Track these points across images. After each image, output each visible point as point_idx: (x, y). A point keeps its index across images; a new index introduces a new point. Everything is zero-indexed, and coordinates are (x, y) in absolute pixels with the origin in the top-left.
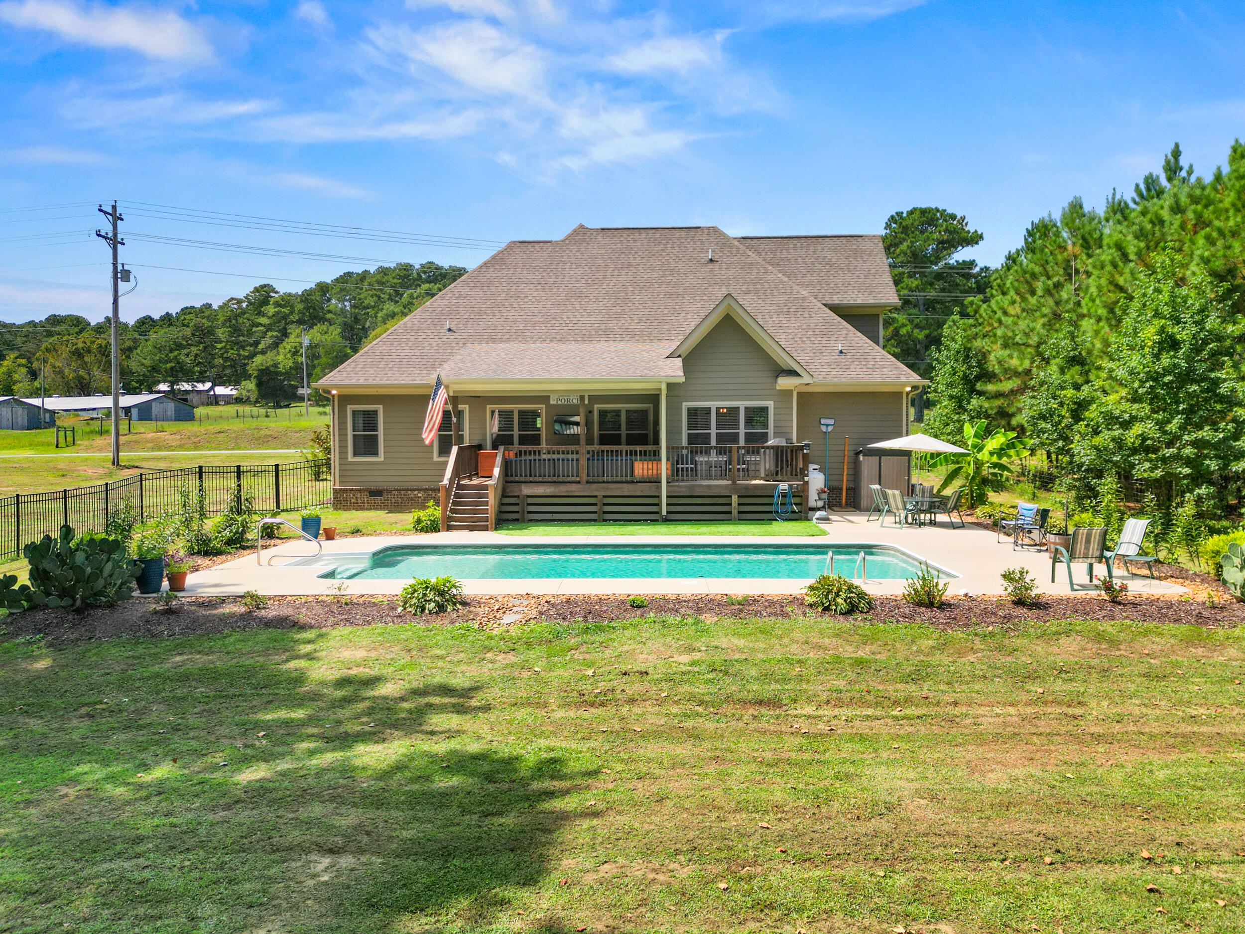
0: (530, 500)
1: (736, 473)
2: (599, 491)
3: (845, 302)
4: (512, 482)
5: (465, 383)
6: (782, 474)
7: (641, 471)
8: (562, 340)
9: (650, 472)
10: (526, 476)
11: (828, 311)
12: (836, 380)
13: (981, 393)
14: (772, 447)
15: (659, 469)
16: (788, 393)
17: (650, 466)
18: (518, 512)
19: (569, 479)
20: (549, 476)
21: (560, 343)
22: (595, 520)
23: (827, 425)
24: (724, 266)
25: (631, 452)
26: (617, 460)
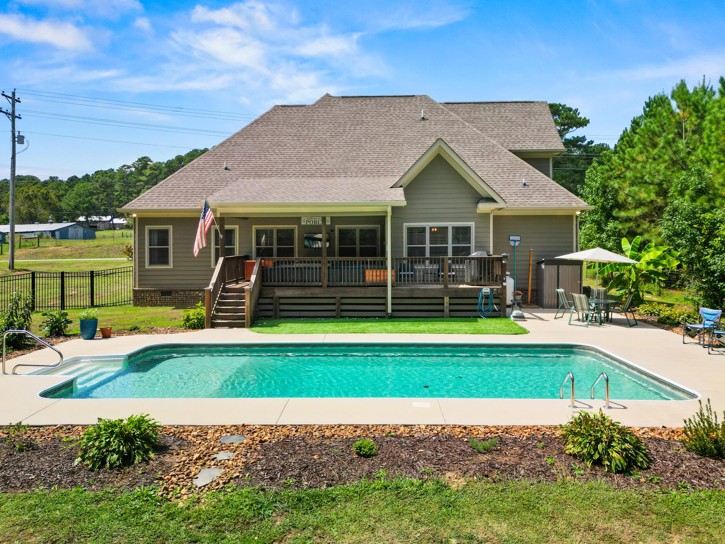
0: (282, 301)
1: (448, 279)
2: (338, 293)
3: (524, 148)
4: (267, 286)
5: (229, 207)
6: (485, 280)
7: (371, 278)
8: (312, 176)
9: (378, 278)
10: (278, 281)
11: (513, 155)
12: (522, 206)
13: (616, 219)
14: (477, 258)
15: (385, 276)
16: (485, 216)
17: (378, 274)
18: (272, 310)
19: (313, 284)
20: (297, 281)
21: (309, 178)
22: (334, 317)
23: (515, 241)
24: (433, 123)
25: (363, 262)
26: (352, 268)
